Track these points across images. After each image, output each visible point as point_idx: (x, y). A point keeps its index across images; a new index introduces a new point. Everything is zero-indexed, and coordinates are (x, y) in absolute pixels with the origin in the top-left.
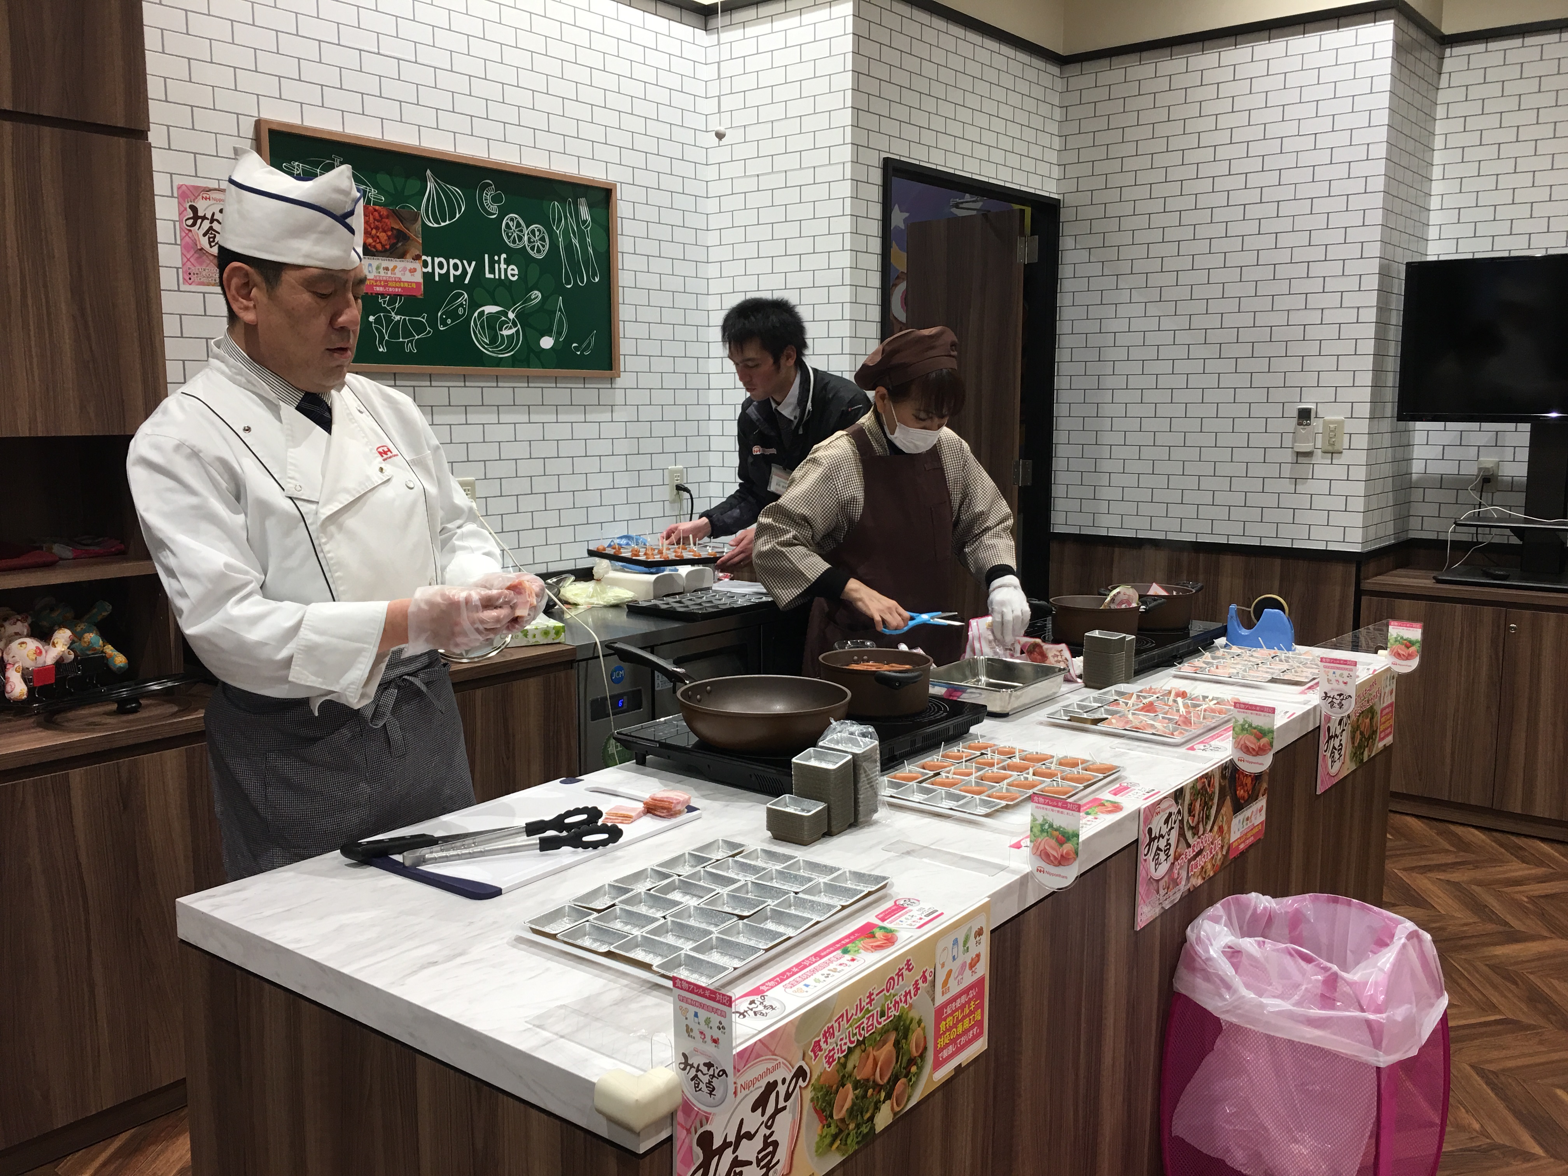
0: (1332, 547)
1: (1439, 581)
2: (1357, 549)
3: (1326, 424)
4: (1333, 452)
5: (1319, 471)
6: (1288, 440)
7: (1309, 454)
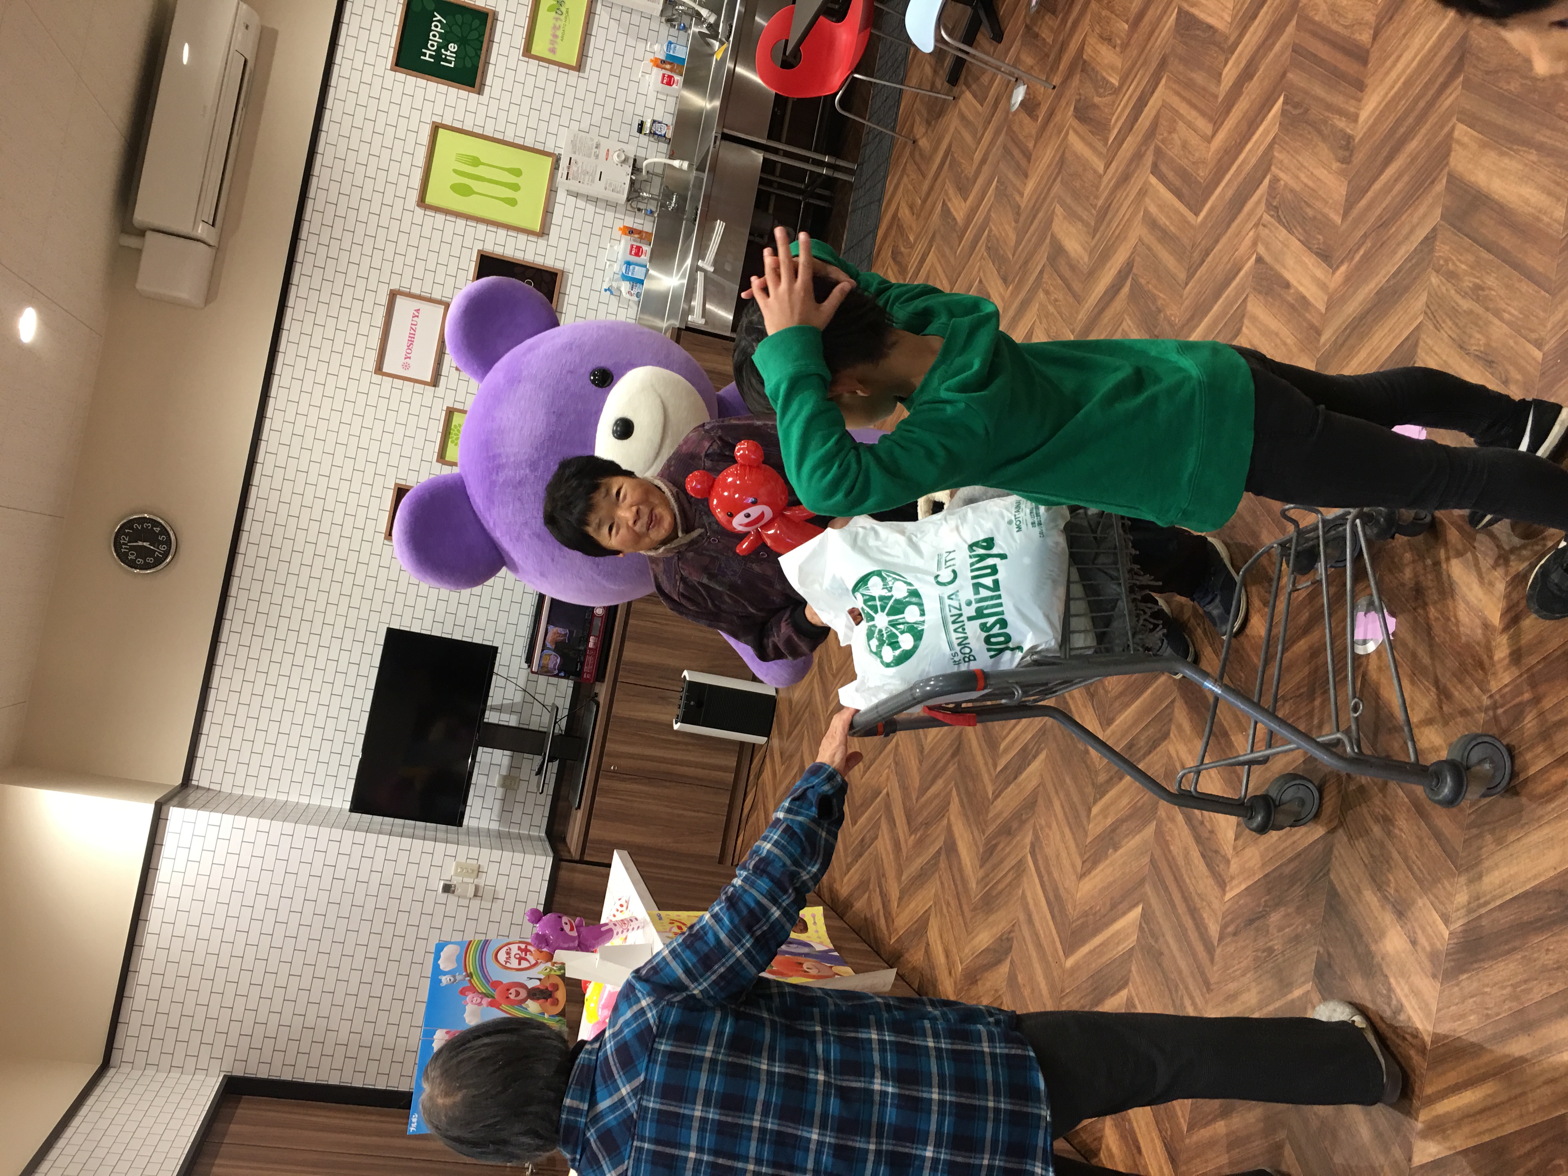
0: (547, 877)
1: (579, 807)
2: (550, 860)
3: (456, 874)
4: (479, 871)
5: (491, 882)
6: (464, 902)
7: (477, 888)
